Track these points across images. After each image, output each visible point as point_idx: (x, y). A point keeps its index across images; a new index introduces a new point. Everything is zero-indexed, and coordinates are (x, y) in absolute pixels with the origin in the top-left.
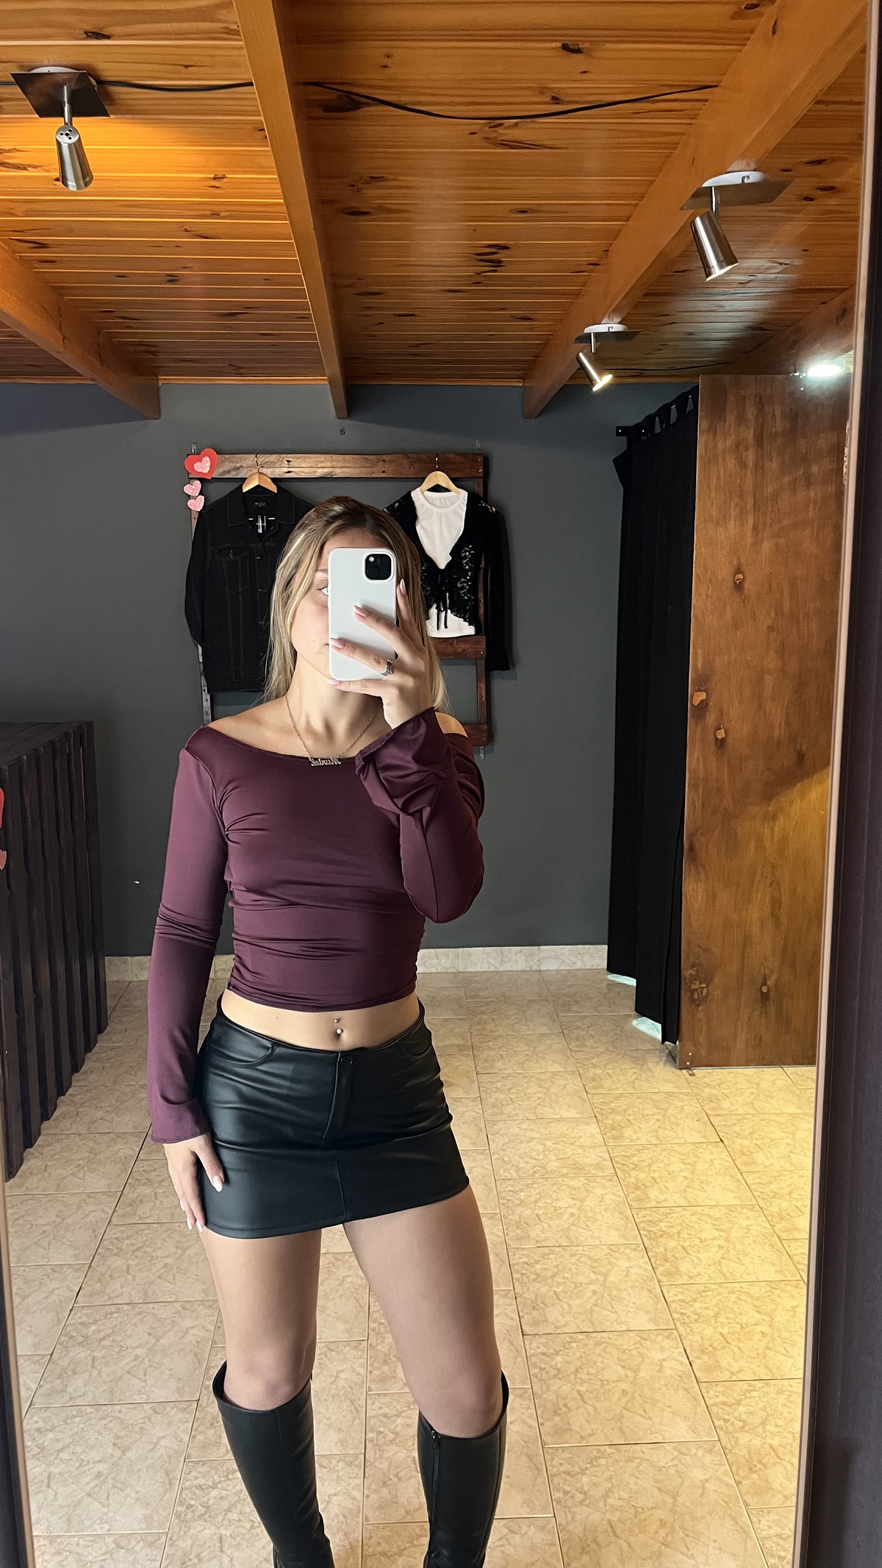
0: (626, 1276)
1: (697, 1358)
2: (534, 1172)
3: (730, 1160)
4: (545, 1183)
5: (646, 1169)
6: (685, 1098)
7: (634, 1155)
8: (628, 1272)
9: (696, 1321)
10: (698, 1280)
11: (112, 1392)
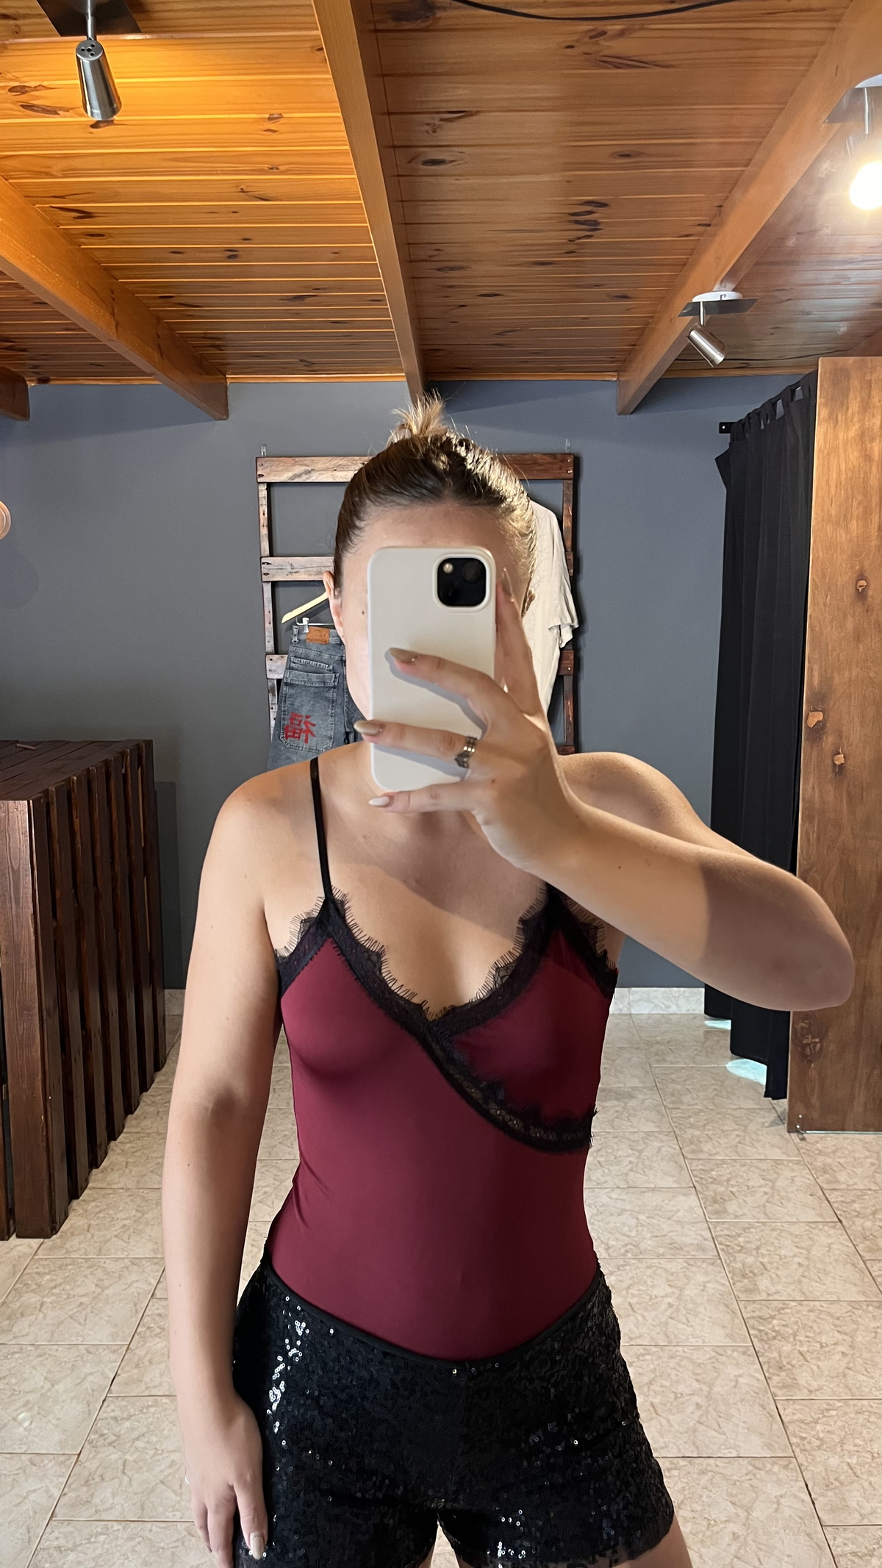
0: (735, 1387)
1: (822, 1495)
2: (627, 1251)
3: (851, 1245)
4: (639, 1265)
5: (754, 1252)
6: (796, 1167)
7: (739, 1235)
8: (737, 1382)
9: (819, 1447)
10: (819, 1395)
11: (143, 1508)
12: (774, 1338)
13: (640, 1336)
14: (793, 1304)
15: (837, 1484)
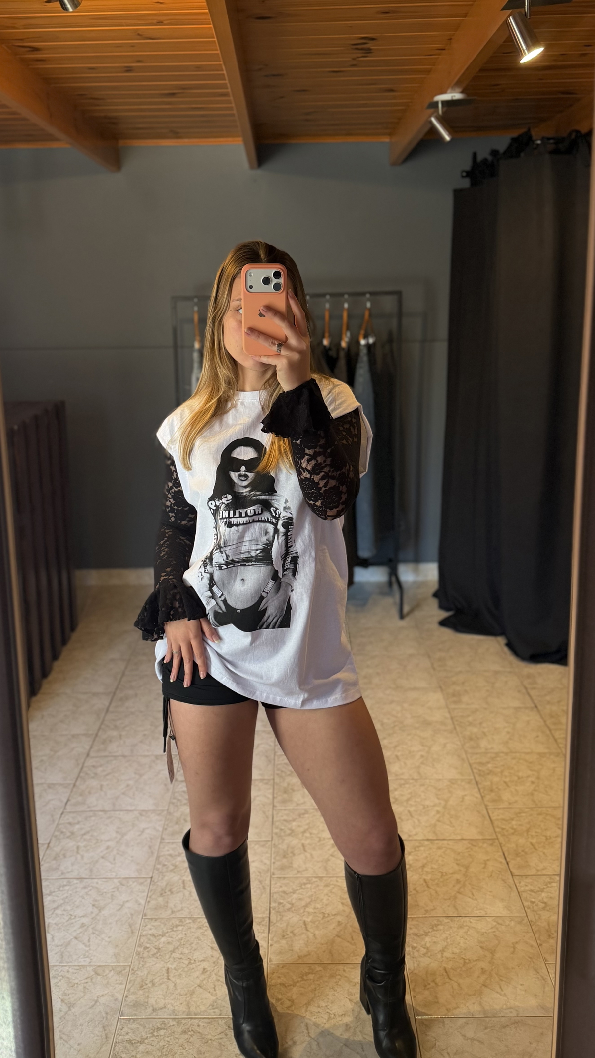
0: (462, 801)
1: (513, 859)
3: (542, 721)
5: (478, 726)
7: (469, 716)
8: (463, 798)
9: (512, 833)
10: (515, 805)
11: (91, 870)
12: (488, 774)
13: (402, 774)
14: (502, 755)
15: (523, 853)
